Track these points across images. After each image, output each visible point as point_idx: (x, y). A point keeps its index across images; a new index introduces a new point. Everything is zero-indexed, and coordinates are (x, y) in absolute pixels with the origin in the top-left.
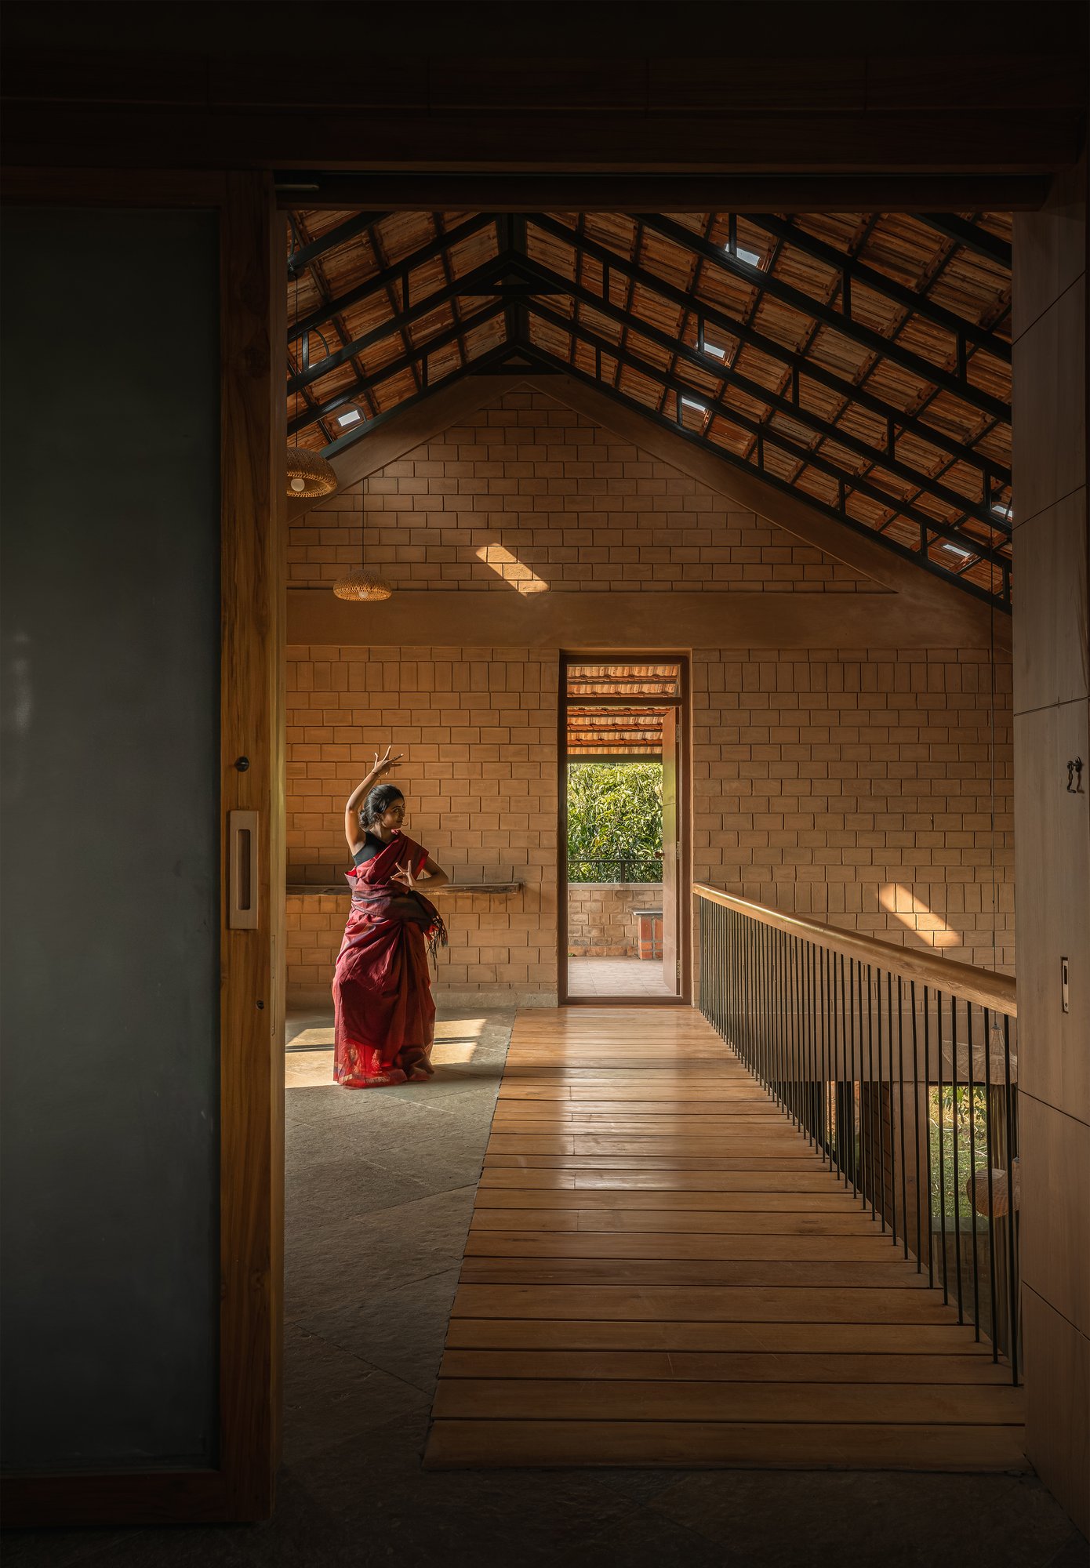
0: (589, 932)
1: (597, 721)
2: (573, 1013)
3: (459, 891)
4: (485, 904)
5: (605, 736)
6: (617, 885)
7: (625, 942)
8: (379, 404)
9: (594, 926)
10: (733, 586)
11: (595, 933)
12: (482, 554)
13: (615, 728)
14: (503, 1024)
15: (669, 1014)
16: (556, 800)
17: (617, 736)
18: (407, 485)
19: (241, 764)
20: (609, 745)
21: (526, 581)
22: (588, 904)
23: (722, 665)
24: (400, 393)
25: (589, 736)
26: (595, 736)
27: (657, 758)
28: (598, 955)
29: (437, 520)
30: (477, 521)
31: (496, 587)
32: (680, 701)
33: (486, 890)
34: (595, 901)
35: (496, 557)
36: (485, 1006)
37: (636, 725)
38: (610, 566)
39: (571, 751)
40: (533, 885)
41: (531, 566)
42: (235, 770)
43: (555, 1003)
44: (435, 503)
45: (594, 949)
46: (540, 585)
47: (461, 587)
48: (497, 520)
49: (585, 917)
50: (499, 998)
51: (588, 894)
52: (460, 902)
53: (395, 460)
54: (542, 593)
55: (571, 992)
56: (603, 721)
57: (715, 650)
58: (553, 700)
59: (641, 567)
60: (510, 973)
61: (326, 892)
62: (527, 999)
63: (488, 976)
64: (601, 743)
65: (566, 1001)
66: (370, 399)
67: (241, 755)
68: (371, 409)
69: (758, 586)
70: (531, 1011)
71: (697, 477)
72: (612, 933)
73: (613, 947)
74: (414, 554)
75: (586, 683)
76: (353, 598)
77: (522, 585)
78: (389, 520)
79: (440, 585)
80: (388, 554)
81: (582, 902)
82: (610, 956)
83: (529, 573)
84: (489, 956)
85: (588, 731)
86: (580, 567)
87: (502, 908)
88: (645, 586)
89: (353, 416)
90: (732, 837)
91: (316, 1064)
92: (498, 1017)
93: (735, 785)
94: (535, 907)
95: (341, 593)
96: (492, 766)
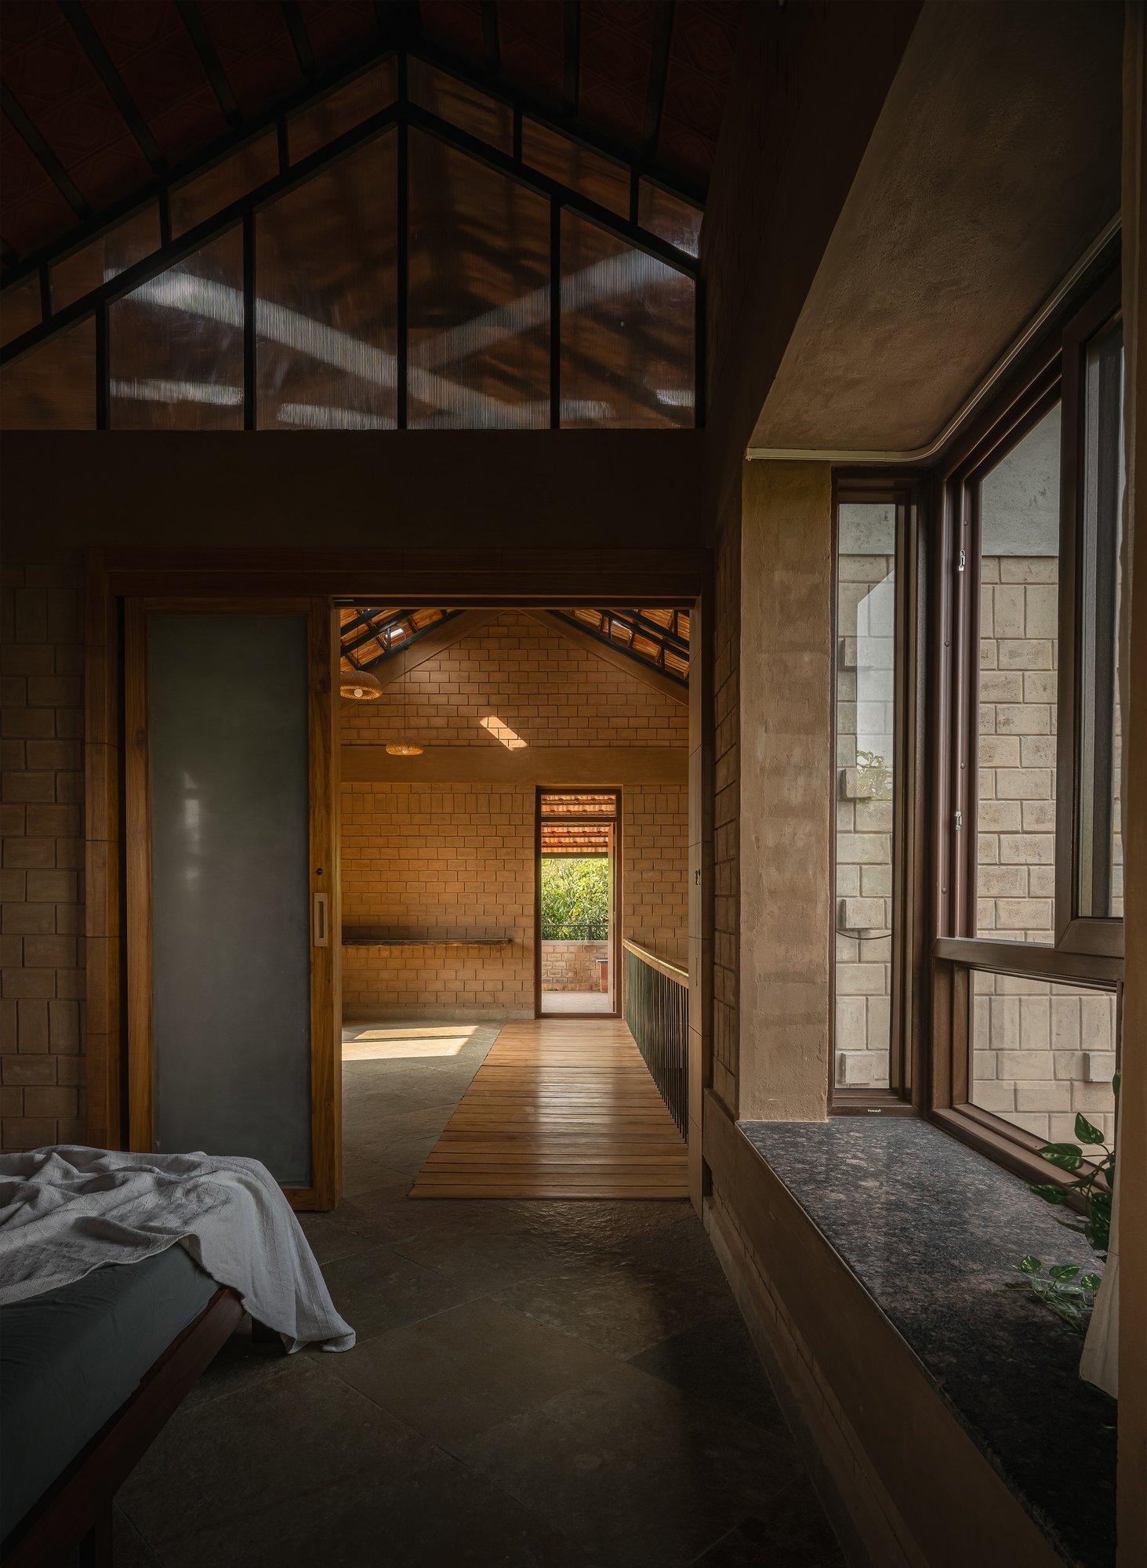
0: (567, 974)
1: (571, 829)
2: (545, 1023)
3: (469, 943)
4: (488, 952)
5: (593, 840)
6: (586, 942)
7: (591, 981)
8: (416, 623)
9: (570, 970)
10: (650, 743)
11: (570, 974)
12: (484, 723)
13: (584, 835)
14: (496, 1028)
15: (609, 1023)
16: (534, 884)
17: (586, 839)
18: (436, 677)
19: (319, 872)
20: (581, 846)
21: (511, 740)
22: (566, 955)
23: (642, 795)
24: (430, 617)
25: (567, 840)
26: (571, 840)
27: (605, 855)
28: (573, 990)
29: (455, 700)
30: (482, 700)
31: (493, 744)
32: (616, 820)
33: (486, 943)
34: (571, 953)
35: (493, 725)
36: (487, 1018)
37: (599, 832)
38: (569, 730)
39: (544, 850)
40: (518, 940)
41: (516, 730)
42: (316, 874)
43: (533, 1016)
44: (454, 688)
45: (570, 986)
46: (522, 744)
47: (471, 744)
48: (494, 699)
49: (564, 964)
50: (497, 1013)
51: (566, 948)
52: (471, 951)
53: (428, 660)
54: (523, 749)
55: (544, 1010)
56: (576, 830)
57: (638, 785)
58: (532, 819)
59: (590, 731)
60: (503, 997)
61: (383, 944)
62: (515, 1014)
63: (490, 999)
64: (576, 845)
65: (540, 1015)
66: (410, 622)
67: (319, 867)
68: (412, 627)
69: (667, 743)
70: (517, 1021)
71: (627, 671)
72: (582, 974)
73: (582, 984)
74: (440, 722)
75: (562, 804)
76: (400, 754)
77: (511, 742)
78: (424, 699)
79: (457, 743)
80: (423, 722)
81: (562, 953)
82: (580, 990)
83: (516, 737)
84: (489, 986)
85: (566, 837)
86: (549, 730)
87: (498, 955)
88: (592, 744)
89: (397, 632)
90: (649, 908)
91: (374, 1049)
92: (494, 1024)
93: (651, 874)
94: (519, 954)
95: (391, 750)
96: (491, 862)
